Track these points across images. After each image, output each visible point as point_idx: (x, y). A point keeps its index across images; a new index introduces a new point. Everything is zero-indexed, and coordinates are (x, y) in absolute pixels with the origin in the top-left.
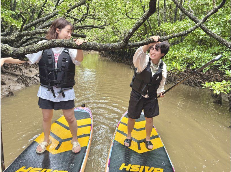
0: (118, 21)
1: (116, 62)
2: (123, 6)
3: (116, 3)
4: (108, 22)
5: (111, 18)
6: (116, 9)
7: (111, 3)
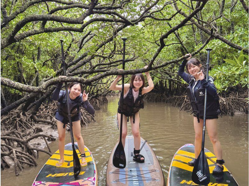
0: (148, 51)
1: (153, 102)
2: (152, 35)
3: (143, 33)
4: (137, 55)
5: (139, 50)
6: (144, 38)
7: (138, 34)
